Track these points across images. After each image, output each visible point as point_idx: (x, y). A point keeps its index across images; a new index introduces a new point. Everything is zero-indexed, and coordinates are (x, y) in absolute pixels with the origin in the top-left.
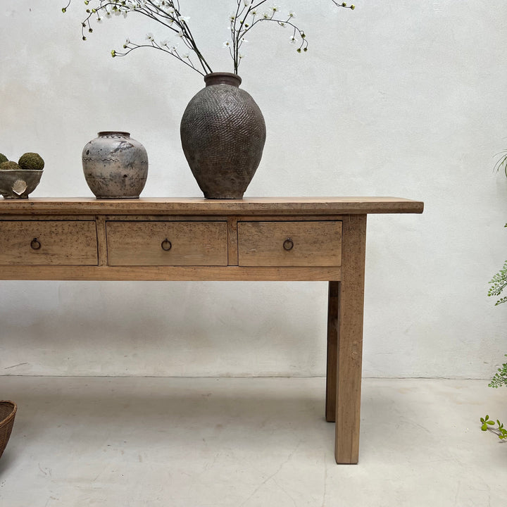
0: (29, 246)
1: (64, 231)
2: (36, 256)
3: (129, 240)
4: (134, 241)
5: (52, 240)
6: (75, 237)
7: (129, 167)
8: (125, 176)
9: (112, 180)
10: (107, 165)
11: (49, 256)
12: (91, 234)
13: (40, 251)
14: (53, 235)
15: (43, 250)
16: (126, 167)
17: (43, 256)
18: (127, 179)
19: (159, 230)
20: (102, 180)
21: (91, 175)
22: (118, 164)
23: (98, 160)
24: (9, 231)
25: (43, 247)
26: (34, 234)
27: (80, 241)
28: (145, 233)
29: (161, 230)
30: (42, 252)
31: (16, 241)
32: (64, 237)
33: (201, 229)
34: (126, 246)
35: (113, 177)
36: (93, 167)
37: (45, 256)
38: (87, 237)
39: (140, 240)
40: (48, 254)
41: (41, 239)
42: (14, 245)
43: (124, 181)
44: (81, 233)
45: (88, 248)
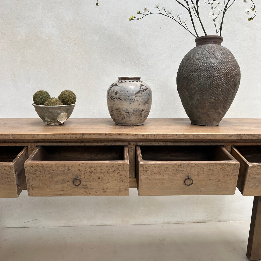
0: (71, 183)
1: (102, 171)
2: (77, 189)
3: (157, 177)
4: (161, 177)
5: (91, 178)
6: (111, 175)
7: (146, 104)
8: (143, 110)
9: (134, 114)
10: (132, 103)
11: (88, 190)
12: (124, 173)
13: (81, 186)
14: (93, 174)
15: (83, 185)
16: (144, 104)
17: (83, 190)
18: (143, 112)
19: (183, 169)
20: (126, 114)
21: (118, 109)
22: (139, 102)
23: (125, 100)
24: (53, 170)
25: (83, 183)
26: (76, 173)
27: (115, 178)
28: (171, 171)
29: (185, 169)
30: (82, 187)
31: (59, 178)
32: (101, 175)
33: (219, 169)
34: (155, 181)
35: (135, 112)
36: (120, 104)
37: (85, 190)
38: (121, 175)
39: (166, 177)
40: (87, 188)
41: (82, 177)
42: (57, 182)
43: (141, 114)
44: (116, 172)
45: (122, 183)
